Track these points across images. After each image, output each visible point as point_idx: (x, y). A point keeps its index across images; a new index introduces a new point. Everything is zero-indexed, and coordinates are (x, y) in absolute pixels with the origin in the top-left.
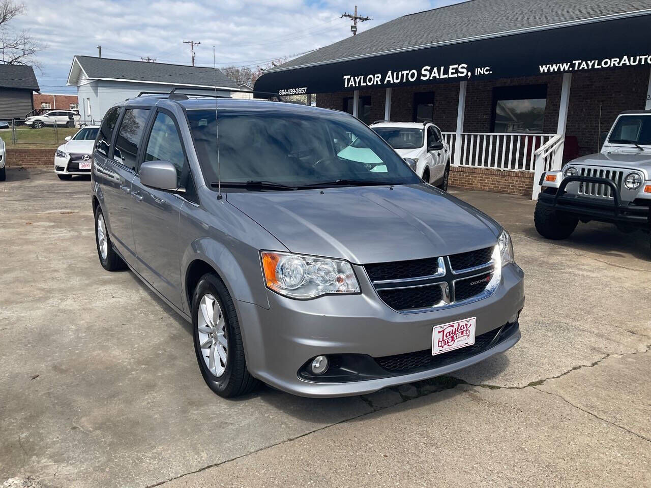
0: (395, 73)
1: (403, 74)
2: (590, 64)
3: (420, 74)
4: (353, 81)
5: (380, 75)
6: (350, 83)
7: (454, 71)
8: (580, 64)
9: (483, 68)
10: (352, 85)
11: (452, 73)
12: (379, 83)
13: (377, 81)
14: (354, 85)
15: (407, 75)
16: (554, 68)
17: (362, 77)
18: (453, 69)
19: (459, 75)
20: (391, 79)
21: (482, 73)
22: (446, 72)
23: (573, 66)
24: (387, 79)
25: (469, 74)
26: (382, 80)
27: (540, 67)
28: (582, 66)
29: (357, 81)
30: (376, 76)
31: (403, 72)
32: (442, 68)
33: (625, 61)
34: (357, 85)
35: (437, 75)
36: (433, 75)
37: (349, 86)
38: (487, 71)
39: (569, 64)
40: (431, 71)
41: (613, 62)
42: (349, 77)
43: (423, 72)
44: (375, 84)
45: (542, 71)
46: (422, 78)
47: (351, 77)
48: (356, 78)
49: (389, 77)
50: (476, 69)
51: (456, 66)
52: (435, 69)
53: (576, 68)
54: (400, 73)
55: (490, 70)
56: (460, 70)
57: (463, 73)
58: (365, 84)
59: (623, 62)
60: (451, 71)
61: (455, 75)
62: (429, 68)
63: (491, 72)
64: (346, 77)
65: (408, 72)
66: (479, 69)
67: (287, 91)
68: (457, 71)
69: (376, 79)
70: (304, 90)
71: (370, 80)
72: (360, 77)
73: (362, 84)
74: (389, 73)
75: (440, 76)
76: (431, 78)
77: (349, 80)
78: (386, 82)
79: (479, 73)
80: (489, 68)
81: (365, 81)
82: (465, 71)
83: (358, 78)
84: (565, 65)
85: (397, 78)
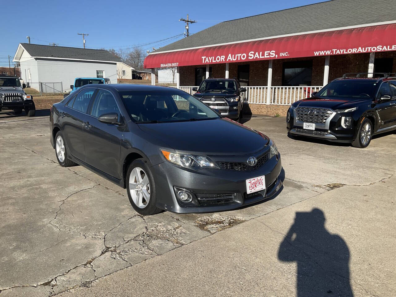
0: (233, 55)
2: (342, 51)
3: (248, 56)
4: (208, 60)
5: (224, 57)
6: (206, 61)
7: (268, 54)
9: (284, 53)
11: (267, 56)
12: (224, 60)
13: (222, 59)
14: (208, 62)
15: (240, 56)
16: (322, 53)
17: (213, 57)
18: (267, 53)
19: (271, 56)
20: (231, 58)
21: (284, 55)
22: (263, 55)
23: (332, 52)
24: (228, 58)
25: (277, 56)
26: (226, 59)
27: (315, 52)
28: (337, 52)
29: (210, 59)
30: (222, 57)
31: (238, 55)
32: (261, 53)
33: (360, 50)
34: (210, 62)
36: (255, 56)
39: (330, 51)
40: (254, 54)
41: (353, 51)
42: (205, 57)
43: (250, 55)
44: (221, 61)
45: (315, 55)
46: (249, 58)
49: (230, 57)
50: (280, 53)
51: (269, 52)
52: (257, 53)
53: (334, 53)
54: (236, 55)
56: (271, 54)
58: (215, 61)
59: (359, 50)
61: (269, 57)
62: (253, 52)
63: (289, 55)
66: (282, 53)
68: (269, 54)
70: (177, 64)
71: (218, 59)
72: (212, 57)
73: (213, 61)
74: (230, 55)
75: (259, 57)
76: (255, 58)
77: (205, 59)
78: (228, 60)
79: (282, 56)
80: (287, 53)
81: (215, 60)
82: (274, 54)
83: (211, 58)
84: (328, 51)
85: (234, 58)
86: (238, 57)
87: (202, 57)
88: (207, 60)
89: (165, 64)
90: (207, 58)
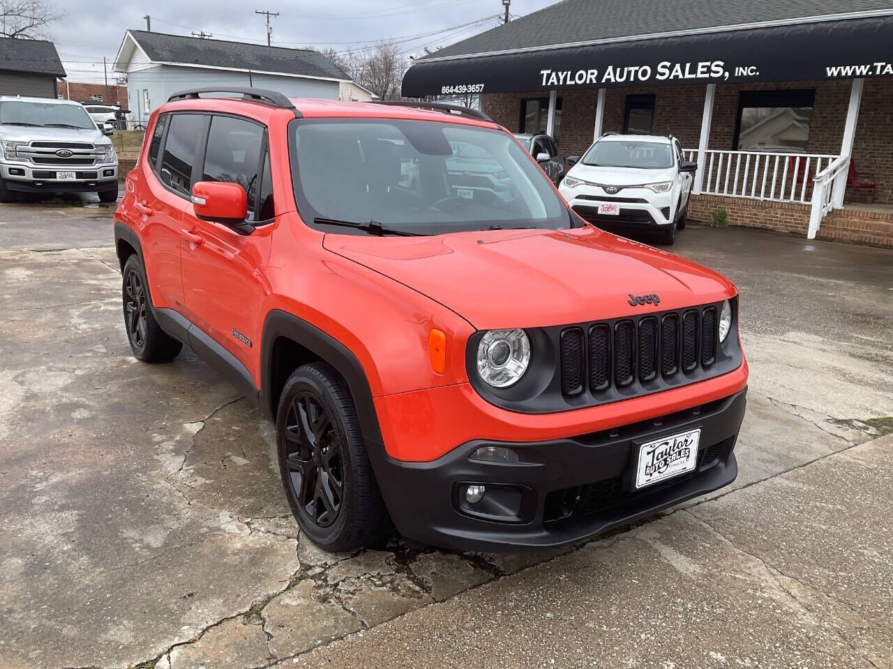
0: (618, 70)
1: (631, 71)
3: (654, 72)
4: (555, 78)
5: (596, 72)
6: (551, 81)
7: (705, 69)
8: (883, 68)
9: (746, 68)
10: (553, 83)
11: (702, 73)
12: (594, 81)
13: (591, 79)
14: (556, 83)
15: (636, 72)
16: (848, 71)
17: (569, 73)
18: (703, 67)
19: (712, 75)
20: (612, 76)
21: (745, 74)
22: (693, 71)
23: (873, 69)
24: (606, 77)
25: (727, 74)
26: (599, 78)
27: (828, 69)
28: (886, 70)
29: (562, 78)
30: (590, 72)
31: (630, 69)
32: (688, 65)
34: (561, 83)
35: (680, 73)
36: (674, 73)
37: (549, 84)
38: (752, 71)
39: (868, 66)
40: (671, 69)
42: (549, 72)
43: (660, 69)
44: (588, 82)
45: (829, 74)
46: (658, 77)
47: (552, 72)
48: (560, 73)
49: (609, 74)
50: (737, 68)
51: (708, 64)
52: (678, 66)
53: (878, 72)
54: (626, 69)
55: (756, 71)
56: (713, 68)
57: (717, 72)
58: (573, 83)
60: (700, 69)
61: (707, 75)
62: (668, 64)
63: (758, 73)
64: (545, 72)
65: (637, 68)
66: (741, 69)
67: (454, 88)
68: (709, 70)
69: (589, 76)
70: (480, 87)
71: (581, 77)
72: (565, 73)
73: (568, 82)
74: (610, 69)
75: (684, 75)
76: (671, 77)
77: (549, 76)
78: (603, 81)
79: (740, 74)
80: (755, 68)
81: (572, 78)
82: (721, 70)
83: (562, 74)
84: (862, 67)
85: (621, 76)
86: (629, 73)
87: (542, 72)
88: (553, 79)
89: (452, 87)
90: (554, 74)
